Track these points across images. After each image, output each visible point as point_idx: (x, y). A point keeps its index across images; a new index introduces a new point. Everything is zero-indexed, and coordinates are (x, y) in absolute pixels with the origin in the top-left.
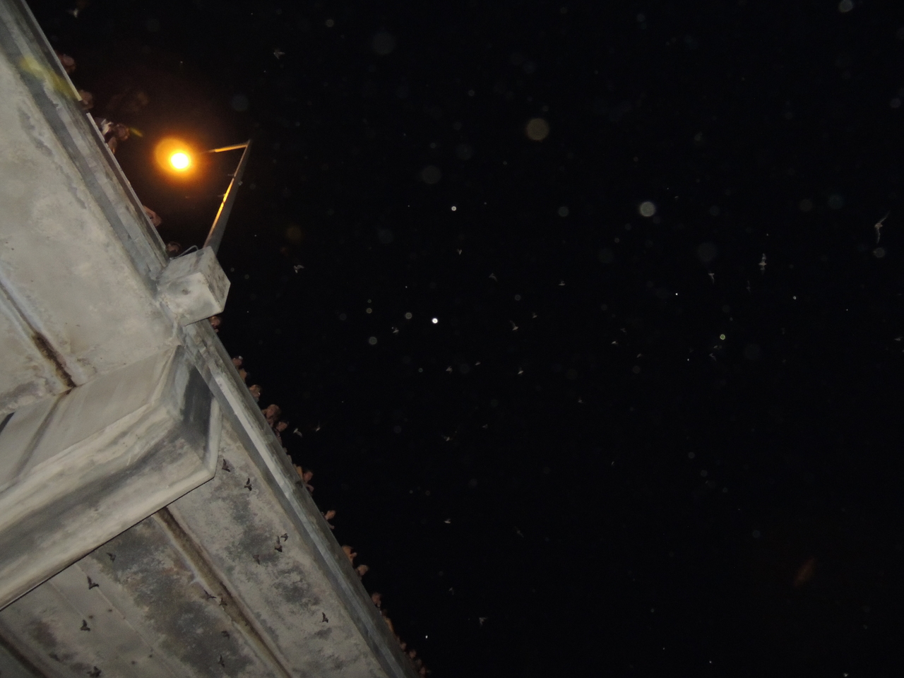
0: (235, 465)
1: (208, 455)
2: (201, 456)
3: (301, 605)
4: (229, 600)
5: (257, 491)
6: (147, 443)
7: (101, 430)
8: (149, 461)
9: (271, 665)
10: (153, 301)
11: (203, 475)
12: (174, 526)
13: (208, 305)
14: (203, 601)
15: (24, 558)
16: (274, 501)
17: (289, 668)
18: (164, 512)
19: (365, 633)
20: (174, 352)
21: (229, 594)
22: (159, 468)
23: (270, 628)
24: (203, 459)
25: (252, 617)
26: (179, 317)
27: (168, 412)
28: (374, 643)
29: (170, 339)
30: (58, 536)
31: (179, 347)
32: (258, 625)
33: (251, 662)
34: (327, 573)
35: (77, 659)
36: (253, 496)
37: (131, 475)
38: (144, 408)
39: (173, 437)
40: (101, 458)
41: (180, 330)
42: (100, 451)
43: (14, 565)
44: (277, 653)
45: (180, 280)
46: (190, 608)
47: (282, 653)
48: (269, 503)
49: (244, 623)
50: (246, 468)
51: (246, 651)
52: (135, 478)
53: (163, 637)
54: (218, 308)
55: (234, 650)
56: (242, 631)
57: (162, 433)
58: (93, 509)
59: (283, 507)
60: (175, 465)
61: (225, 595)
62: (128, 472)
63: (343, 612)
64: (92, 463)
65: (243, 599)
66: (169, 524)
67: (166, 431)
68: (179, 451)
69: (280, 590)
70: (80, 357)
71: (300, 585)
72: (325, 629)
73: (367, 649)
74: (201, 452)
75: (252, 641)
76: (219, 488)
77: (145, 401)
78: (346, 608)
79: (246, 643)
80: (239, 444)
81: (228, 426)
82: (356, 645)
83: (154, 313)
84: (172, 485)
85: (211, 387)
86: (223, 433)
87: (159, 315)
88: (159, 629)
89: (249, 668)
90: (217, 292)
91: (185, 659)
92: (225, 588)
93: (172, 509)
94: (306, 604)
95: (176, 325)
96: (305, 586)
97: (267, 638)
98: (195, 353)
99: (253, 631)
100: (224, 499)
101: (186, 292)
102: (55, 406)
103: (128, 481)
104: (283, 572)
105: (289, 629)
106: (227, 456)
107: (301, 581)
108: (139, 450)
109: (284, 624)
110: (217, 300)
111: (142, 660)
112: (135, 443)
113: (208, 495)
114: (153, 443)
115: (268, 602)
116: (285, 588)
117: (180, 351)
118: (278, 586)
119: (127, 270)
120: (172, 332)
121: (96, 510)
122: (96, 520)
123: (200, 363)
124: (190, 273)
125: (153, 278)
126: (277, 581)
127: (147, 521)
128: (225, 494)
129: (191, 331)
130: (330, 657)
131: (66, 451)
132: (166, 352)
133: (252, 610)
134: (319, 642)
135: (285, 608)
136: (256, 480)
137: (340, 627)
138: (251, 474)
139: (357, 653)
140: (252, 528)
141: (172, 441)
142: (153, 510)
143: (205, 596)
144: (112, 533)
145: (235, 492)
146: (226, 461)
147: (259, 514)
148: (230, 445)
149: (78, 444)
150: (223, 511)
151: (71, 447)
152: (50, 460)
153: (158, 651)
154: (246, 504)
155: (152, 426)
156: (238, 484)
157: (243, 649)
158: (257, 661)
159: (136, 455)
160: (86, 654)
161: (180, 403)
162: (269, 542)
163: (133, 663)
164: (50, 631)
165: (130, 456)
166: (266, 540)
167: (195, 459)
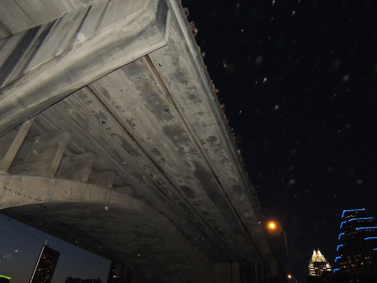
0: (175, 42)
1: (165, 34)
2: (163, 35)
3: (194, 102)
4: (169, 94)
5: (183, 54)
6: (142, 26)
7: (125, 17)
8: (142, 33)
9: (181, 120)
11: (163, 43)
12: (150, 62)
14: (159, 93)
15: (100, 65)
16: (189, 59)
17: (187, 122)
18: (147, 56)
19: (216, 117)
21: (168, 92)
22: (146, 38)
23: (182, 107)
24: (163, 36)
25: (176, 102)
27: (151, 13)
28: (219, 121)
30: (110, 58)
32: (177, 105)
33: (174, 118)
34: (206, 91)
35: (117, 104)
36: (181, 56)
37: (136, 38)
38: (141, 10)
39: (152, 24)
40: (125, 29)
42: (125, 26)
43: (97, 67)
44: (184, 117)
46: (155, 95)
47: (185, 117)
48: (187, 60)
50: (179, 43)
51: (173, 113)
52: (137, 40)
53: (145, 103)
55: (169, 112)
56: (172, 107)
57: (149, 22)
59: (192, 62)
60: (152, 37)
61: (167, 92)
62: (135, 37)
63: (210, 108)
64: (122, 31)
65: (173, 95)
66: (149, 62)
67: (150, 22)
68: (154, 31)
69: (187, 94)
71: (195, 94)
72: (202, 112)
73: (216, 122)
74: (163, 33)
75: (175, 110)
76: (168, 50)
77: (142, 7)
78: (211, 106)
79: (173, 111)
80: (177, 32)
81: (173, 23)
82: (212, 120)
84: (151, 45)
85: (168, 4)
86: (172, 27)
88: (144, 100)
89: (173, 119)
91: (152, 111)
92: (167, 90)
93: (150, 56)
94: (196, 102)
96: (197, 95)
97: (180, 110)
99: (176, 107)
100: (170, 55)
102: (107, 4)
103: (135, 41)
104: (189, 88)
105: (189, 109)
106: (172, 37)
107: (195, 93)
108: (139, 29)
109: (187, 107)
111: (138, 109)
112: (138, 25)
113: (163, 53)
114: (144, 26)
115: (182, 98)
116: (189, 94)
121: (123, 51)
122: (123, 55)
126: (186, 91)
127: (140, 58)
128: (170, 53)
130: (202, 122)
131: (112, 25)
133: (176, 100)
134: (199, 116)
135: (188, 101)
136: (182, 49)
137: (207, 112)
138: (181, 47)
139: (212, 123)
140: (179, 69)
141: (152, 26)
142: (143, 54)
143: (160, 91)
144: (129, 61)
145: (174, 53)
146: (172, 39)
147: (182, 64)
148: (173, 32)
149: (116, 22)
150: (169, 60)
151: (114, 24)
152: (107, 27)
153: (143, 107)
154: (178, 59)
155: (144, 19)
156: (175, 50)
157: (172, 113)
158: (176, 118)
159: (138, 30)
160: (120, 103)
161: (155, 10)
162: (185, 76)
163: (135, 109)
164: (108, 93)
165: (136, 30)
166: (184, 74)
167: (160, 36)
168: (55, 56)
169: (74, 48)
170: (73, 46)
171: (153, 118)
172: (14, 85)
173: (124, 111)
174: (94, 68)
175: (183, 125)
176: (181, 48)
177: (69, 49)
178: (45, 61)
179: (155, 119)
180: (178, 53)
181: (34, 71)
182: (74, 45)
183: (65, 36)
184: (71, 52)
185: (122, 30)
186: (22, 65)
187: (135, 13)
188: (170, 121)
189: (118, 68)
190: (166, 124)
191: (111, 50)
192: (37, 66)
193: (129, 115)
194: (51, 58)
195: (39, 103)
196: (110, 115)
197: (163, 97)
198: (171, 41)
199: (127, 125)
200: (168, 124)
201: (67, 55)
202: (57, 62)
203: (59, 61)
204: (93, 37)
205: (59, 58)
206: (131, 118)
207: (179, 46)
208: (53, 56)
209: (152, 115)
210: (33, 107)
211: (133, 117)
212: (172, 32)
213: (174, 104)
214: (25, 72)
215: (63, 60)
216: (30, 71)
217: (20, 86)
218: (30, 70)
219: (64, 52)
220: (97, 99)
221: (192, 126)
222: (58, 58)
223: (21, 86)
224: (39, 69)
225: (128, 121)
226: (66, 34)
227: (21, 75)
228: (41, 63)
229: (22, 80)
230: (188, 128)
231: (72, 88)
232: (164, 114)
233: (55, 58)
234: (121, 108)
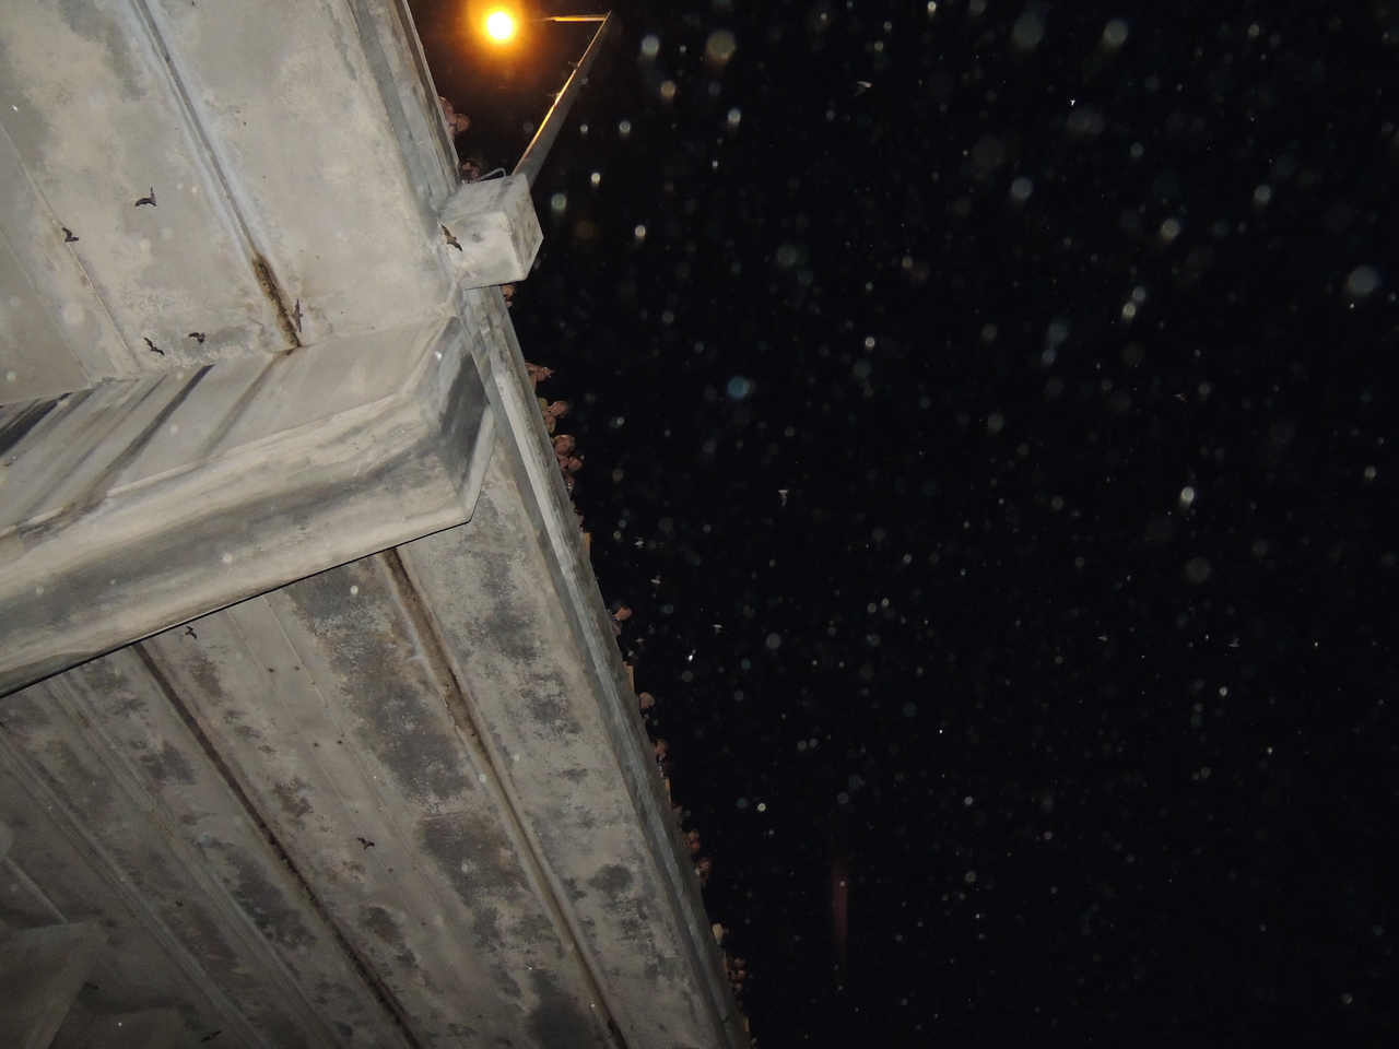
0: (499, 511)
1: (466, 487)
2: (457, 486)
3: (553, 729)
4: (457, 695)
5: (524, 555)
6: (386, 451)
7: (326, 418)
8: (383, 476)
9: (496, 798)
10: (428, 243)
11: (452, 516)
12: (400, 575)
13: (506, 264)
14: (421, 688)
15: (200, 571)
16: (544, 574)
17: (519, 808)
18: (392, 553)
19: (633, 790)
20: (445, 326)
21: (457, 686)
22: (396, 491)
23: (505, 749)
24: (459, 491)
25: (482, 726)
26: (461, 275)
27: (423, 413)
28: (642, 805)
29: (443, 305)
30: (246, 551)
31: (454, 318)
32: (488, 739)
33: (470, 787)
34: (598, 693)
35: (244, 721)
36: (518, 560)
37: (357, 491)
38: (390, 399)
39: (423, 450)
40: (320, 458)
41: (459, 294)
42: (321, 447)
43: (186, 576)
44: (507, 783)
45: (473, 219)
46: (404, 693)
47: (514, 785)
48: (536, 575)
49: (470, 731)
50: (513, 518)
51: (466, 770)
52: (361, 496)
53: (360, 721)
54: (519, 273)
55: (451, 764)
56: (466, 742)
57: (412, 442)
58: (299, 526)
59: (555, 587)
60: (419, 491)
61: (452, 687)
62: (353, 486)
63: (609, 754)
64: (308, 461)
65: (476, 699)
66: (394, 571)
67: (415, 440)
68: (428, 473)
69: (529, 700)
70: (313, 305)
71: (557, 700)
72: (579, 769)
73: (632, 810)
74: (458, 480)
75: (476, 757)
76: (470, 538)
77: (393, 390)
78: (614, 749)
79: (468, 759)
80: (511, 481)
81: (501, 450)
82: (617, 801)
83: (427, 260)
84: (408, 518)
85: (488, 390)
86: (493, 460)
87: (433, 265)
88: (356, 710)
89: (466, 793)
90: (523, 248)
91: (384, 758)
92: (454, 677)
93: (403, 552)
94: (560, 729)
95: (454, 286)
96: (564, 704)
97: (497, 758)
98: (473, 334)
99: (481, 746)
100: (476, 555)
101: (477, 238)
102: (270, 367)
103: (352, 499)
104: (537, 677)
105: (530, 755)
106: (492, 495)
107: (560, 695)
108: (373, 459)
109: (525, 747)
110: (520, 258)
111: (328, 745)
112: (370, 448)
113: (454, 545)
114: (395, 452)
115: (509, 712)
116: (536, 699)
117: (453, 327)
118: (527, 694)
119: (399, 188)
120: (447, 297)
121: (302, 529)
122: (300, 542)
123: (479, 349)
124: (488, 209)
125: (434, 207)
126: (526, 687)
127: (366, 560)
128: (477, 549)
129: (474, 299)
130: (577, 808)
131: (276, 436)
132: (433, 324)
133: (485, 718)
134: (567, 785)
135: (530, 726)
136: (525, 538)
137: (600, 772)
138: (519, 529)
139: (616, 813)
140: (506, 605)
141: (422, 455)
142: (377, 546)
143: (424, 682)
144: (318, 565)
145: (494, 549)
146: (490, 502)
147: (520, 588)
148: (498, 480)
149: (292, 431)
150: (471, 571)
151: (283, 433)
152: (253, 444)
153: (350, 738)
154: (505, 570)
155: (396, 428)
156: (498, 538)
157: (462, 766)
158: (479, 788)
159: (368, 465)
160: (257, 717)
161: (440, 404)
162: (527, 632)
163: (316, 745)
164: (216, 675)
165: (360, 463)
166: (523, 625)
167: (447, 489)
168: (21, 526)
169: (111, 503)
170: (106, 497)
171: (384, 784)
173: (268, 750)
174: (173, 583)
175: (504, 818)
176: (521, 535)
177: (89, 503)
179: (393, 786)
180: (506, 551)
182: (112, 492)
183: (84, 459)
184: (95, 514)
185: (307, 458)
187: (366, 407)
188: (452, 799)
189: (271, 587)
190: (434, 811)
191: (257, 522)
193: (288, 765)
194: (6, 531)
196: (211, 763)
198: (485, 506)
199: (273, 807)
200: (443, 809)
201: (72, 527)
202: (28, 549)
203: (37, 544)
204: (195, 470)
205: (40, 533)
206: (296, 780)
207: (512, 528)
208: (17, 523)
209: (384, 774)
211: (305, 778)
212: (495, 477)
213: (476, 733)
215: (51, 542)
219: (63, 514)
220: (164, 696)
221: (537, 823)
222: (33, 533)
225: (279, 790)
226: (90, 452)
230: (522, 830)
231: (67, 651)
232: (430, 769)
233: (21, 532)
234: (257, 736)
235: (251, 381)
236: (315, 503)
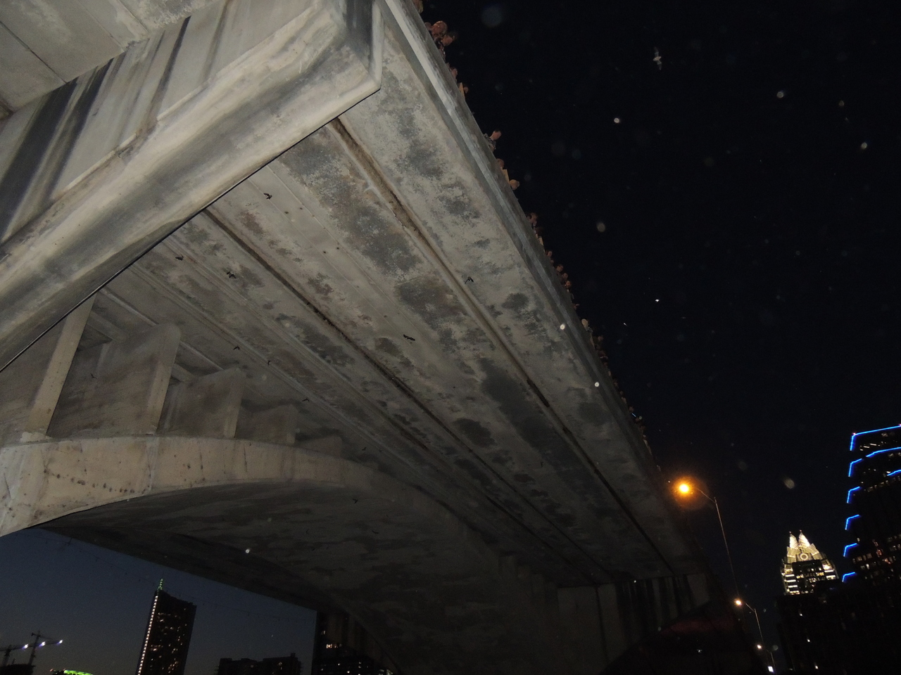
0: (399, 79)
1: (372, 64)
2: (367, 65)
3: (463, 217)
4: (399, 207)
5: (421, 106)
6: (315, 50)
7: (271, 35)
8: (317, 69)
9: (437, 266)
11: (369, 87)
12: (346, 135)
14: (377, 207)
15: (225, 157)
16: (438, 118)
17: (452, 269)
18: (336, 121)
19: (520, 248)
21: (399, 202)
22: (328, 77)
23: (436, 235)
24: (369, 68)
25: (419, 223)
27: (332, 16)
28: (527, 256)
30: (250, 139)
32: (424, 231)
33: (420, 262)
34: (487, 190)
35: (281, 245)
36: (418, 111)
37: (304, 83)
38: (308, 11)
39: (338, 45)
40: (275, 65)
42: (273, 57)
43: (220, 162)
44: (442, 256)
46: (366, 212)
47: (446, 256)
48: (433, 118)
49: (413, 228)
50: (409, 81)
51: (415, 252)
52: (308, 86)
53: (346, 234)
55: (405, 250)
56: (412, 235)
57: (327, 41)
58: (275, 116)
59: (446, 123)
60: (343, 74)
61: (395, 203)
62: (301, 80)
63: (501, 228)
64: (268, 69)
65: (412, 208)
66: (342, 134)
67: (332, 38)
68: (346, 60)
69: (444, 202)
71: (462, 199)
72: (483, 240)
73: (521, 259)
74: (366, 60)
75: (420, 243)
76: (385, 101)
77: (308, 4)
78: (503, 224)
79: (415, 244)
80: (402, 55)
81: (390, 34)
82: (511, 255)
84: (342, 94)
86: (386, 41)
88: (342, 227)
89: (418, 266)
91: (366, 253)
92: (395, 196)
93: (343, 120)
94: (467, 217)
96: (467, 201)
97: (433, 242)
99: (421, 235)
100: (390, 113)
102: (225, 9)
103: (303, 89)
104: (446, 186)
105: (451, 236)
106: (390, 68)
107: (463, 195)
108: (308, 57)
109: (448, 232)
111: (332, 251)
112: (304, 50)
113: (375, 109)
114: (320, 50)
115: (433, 212)
116: (449, 201)
118: (442, 199)
121: (278, 116)
122: (279, 125)
126: (441, 194)
127: (321, 129)
128: (390, 108)
130: (487, 264)
131: (244, 56)
133: (419, 218)
134: (478, 251)
135: (448, 218)
136: (419, 94)
137: (497, 239)
138: (414, 89)
139: (511, 262)
140: (417, 143)
141: (338, 49)
142: (327, 118)
143: (378, 203)
144: (294, 139)
145: (401, 106)
146: (391, 74)
147: (424, 130)
148: (393, 56)
149: (253, 50)
150: (390, 124)
151: (247, 54)
152: (231, 65)
153: (343, 245)
154: (411, 119)
155: (317, 32)
156: (403, 99)
157: (413, 250)
158: (425, 261)
159: (306, 63)
160: (287, 242)
161: (342, 8)
162: (434, 158)
163: (325, 252)
164: (256, 221)
165: (300, 64)
166: (430, 154)
167: (361, 69)
168: (117, 149)
169: (161, 124)
170: (157, 121)
171: (369, 268)
172: (31, 231)
173: (298, 260)
174: (213, 168)
175: (444, 277)
176: (416, 93)
177: (148, 129)
178: (97, 165)
179: (375, 269)
180: (409, 106)
181: (74, 192)
182: (160, 117)
183: (136, 98)
184: (155, 134)
185: (267, 67)
186: (45, 181)
187: (294, 21)
188: (411, 270)
189: (271, 158)
190: (402, 279)
191: (249, 117)
192: (79, 178)
193: (312, 267)
194: (110, 155)
195: (96, 265)
196: (268, 272)
197: (387, 214)
198: (390, 78)
199: (310, 292)
200: (407, 277)
201: (145, 144)
202: (126, 164)
203: (130, 159)
204: (202, 91)
205: (129, 152)
206: (319, 274)
207: (408, 88)
208: (115, 149)
209: (368, 262)
210: (84, 278)
211: (324, 273)
212: (391, 55)
213: (416, 228)
214: (54, 196)
215: (137, 156)
216: (65, 193)
217: (47, 232)
218: (64, 191)
219: (137, 138)
220: (231, 239)
221: (464, 277)
222: (126, 153)
223: (50, 230)
224: (85, 184)
225: (311, 282)
226: (138, 94)
227: (46, 206)
228: (89, 171)
229: (49, 216)
230: (456, 282)
231: (171, 220)
232: (394, 255)
233: (118, 153)
234: (290, 253)
235: (217, 21)
236: (281, 97)
